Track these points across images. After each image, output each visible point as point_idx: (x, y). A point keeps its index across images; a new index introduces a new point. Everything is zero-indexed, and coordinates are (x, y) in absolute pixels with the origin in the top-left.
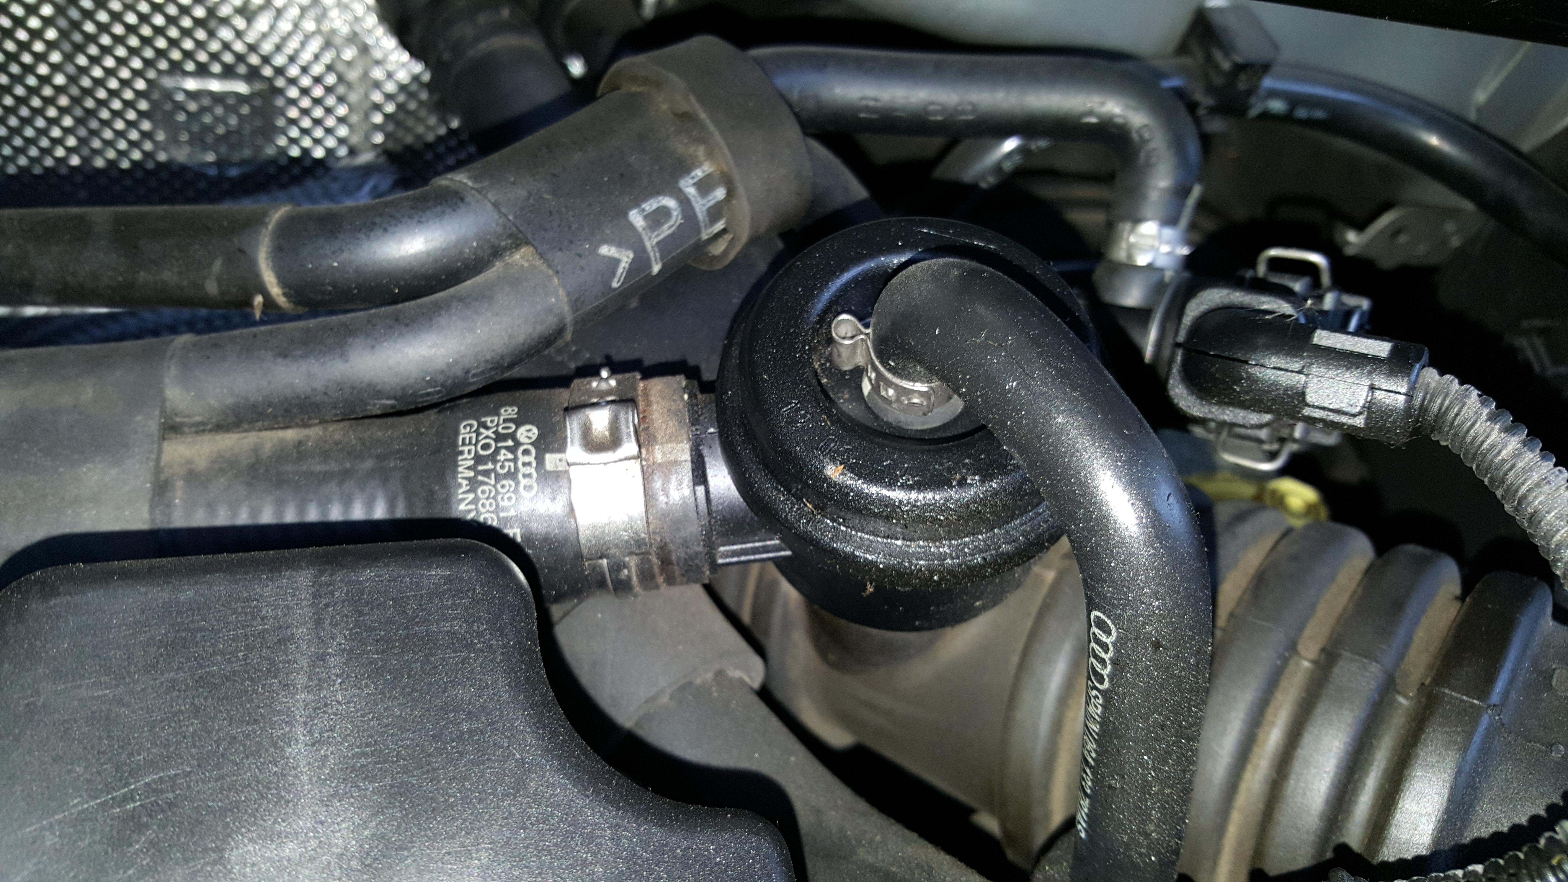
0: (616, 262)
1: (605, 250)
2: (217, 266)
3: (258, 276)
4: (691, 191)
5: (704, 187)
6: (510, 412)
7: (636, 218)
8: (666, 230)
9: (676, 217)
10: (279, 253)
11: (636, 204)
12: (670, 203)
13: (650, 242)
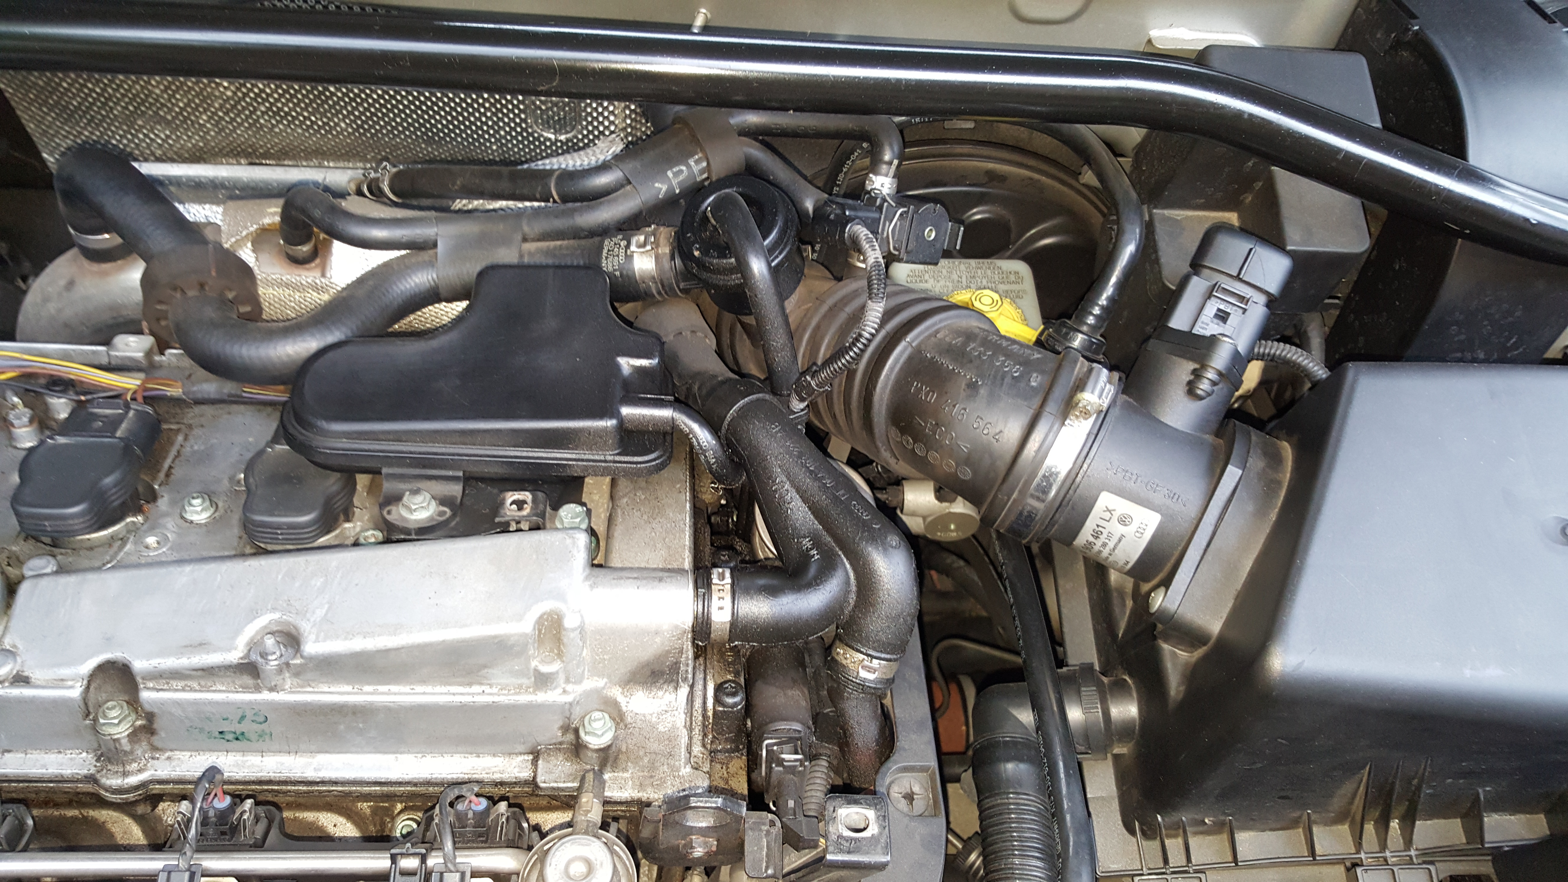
0: (661, 189)
1: (657, 185)
2: (539, 188)
3: (551, 193)
4: (692, 164)
5: (697, 162)
6: (620, 237)
7: (670, 174)
8: (681, 178)
9: (686, 173)
10: (557, 184)
11: (671, 168)
12: (684, 168)
13: (675, 182)
